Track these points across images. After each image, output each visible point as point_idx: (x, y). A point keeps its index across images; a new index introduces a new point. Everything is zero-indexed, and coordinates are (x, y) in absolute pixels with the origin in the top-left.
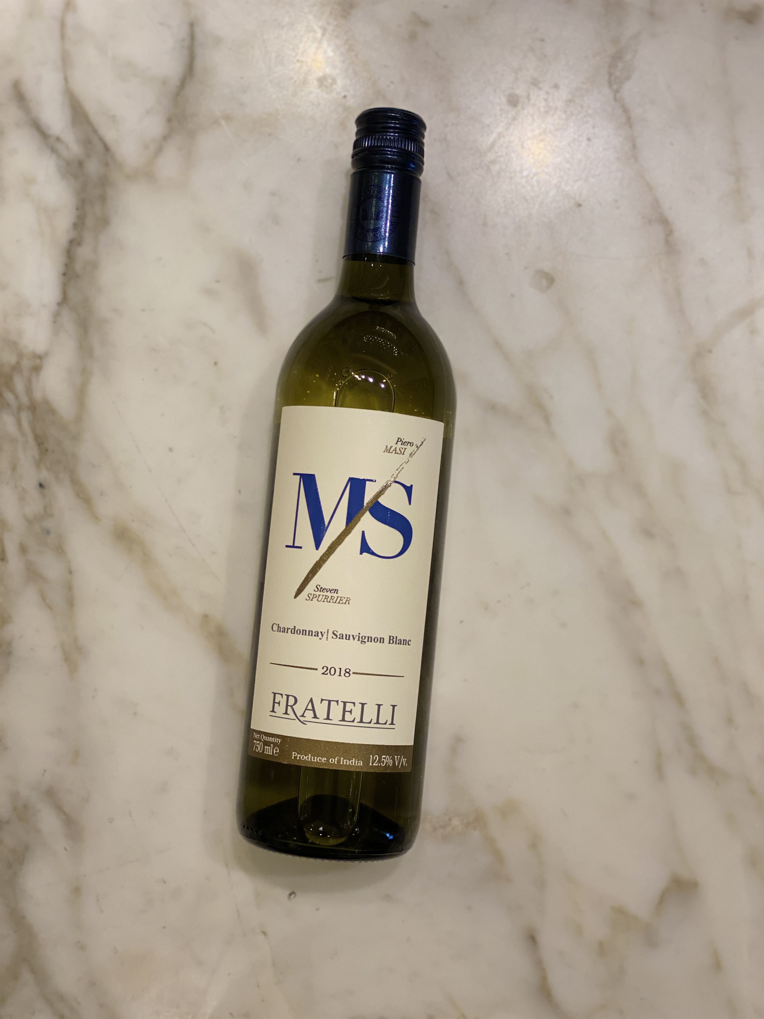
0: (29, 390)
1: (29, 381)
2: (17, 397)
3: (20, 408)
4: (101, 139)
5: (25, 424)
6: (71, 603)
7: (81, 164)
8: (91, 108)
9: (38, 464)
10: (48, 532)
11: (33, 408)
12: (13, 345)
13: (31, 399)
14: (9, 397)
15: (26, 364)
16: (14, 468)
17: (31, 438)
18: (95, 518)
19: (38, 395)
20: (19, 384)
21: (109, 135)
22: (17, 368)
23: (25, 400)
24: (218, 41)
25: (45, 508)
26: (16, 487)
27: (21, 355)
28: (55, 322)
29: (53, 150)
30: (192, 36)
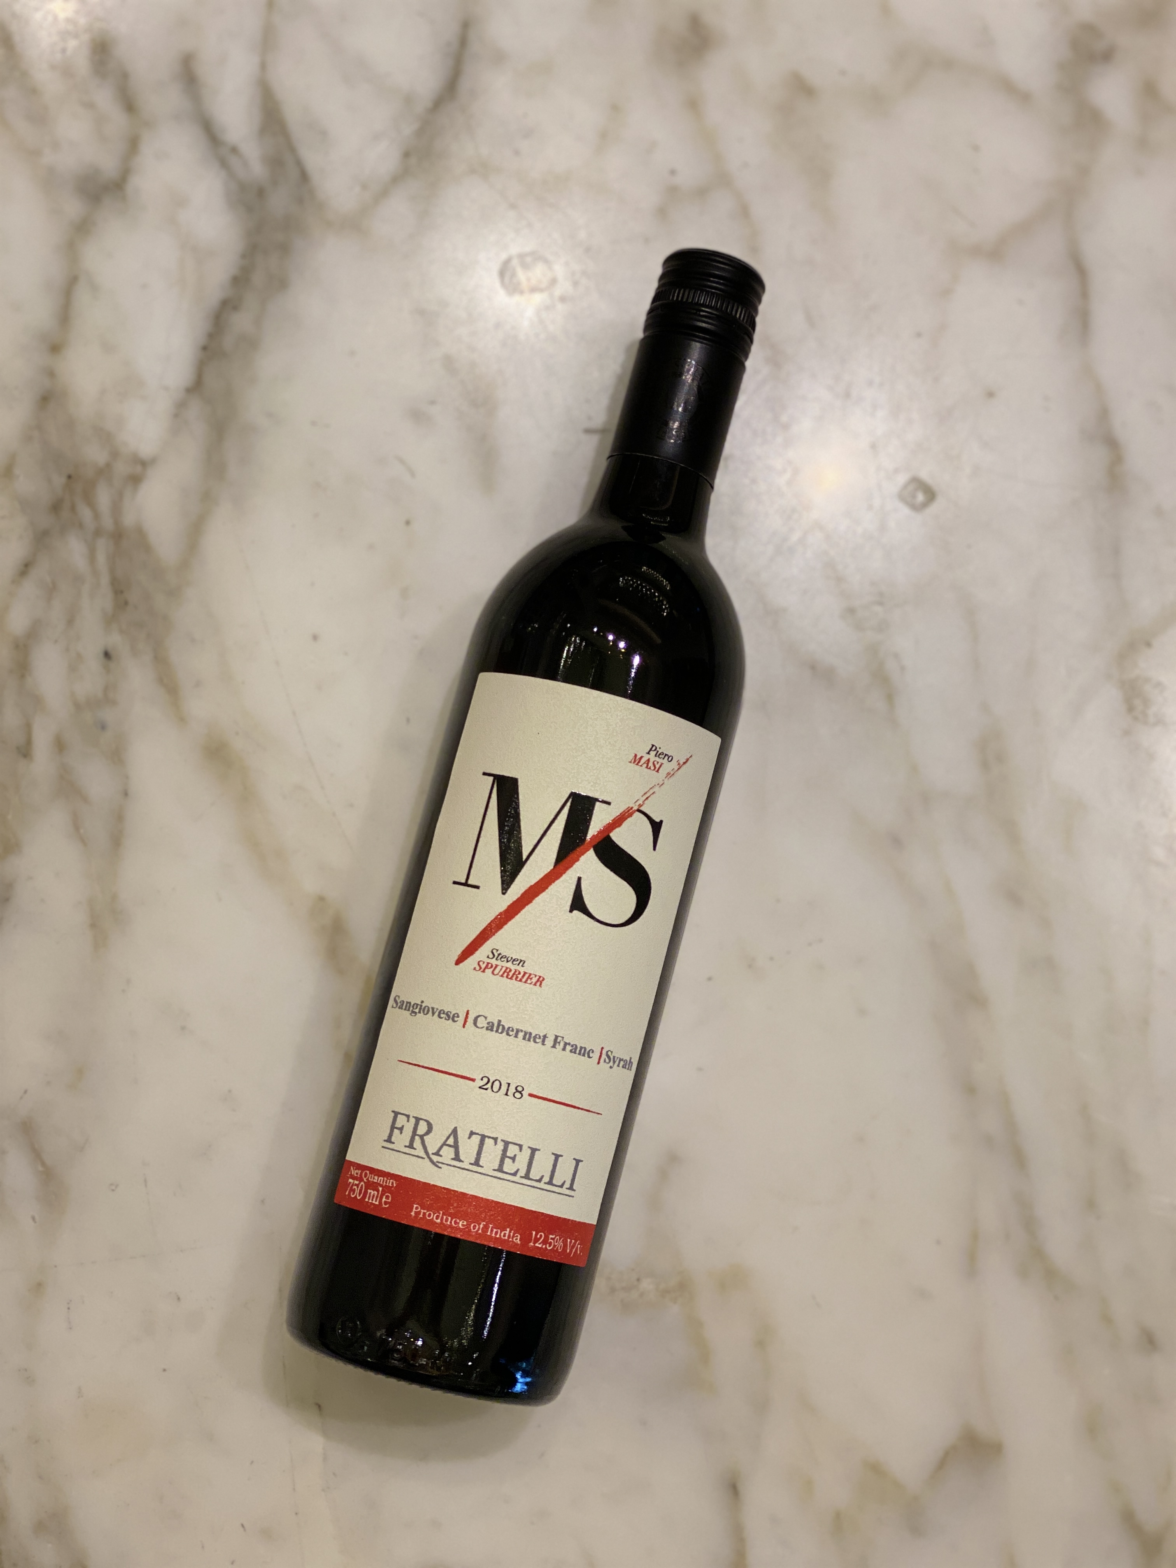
0: (117, 509)
1: (121, 495)
2: (97, 516)
3: (98, 532)
4: (299, 163)
5: (101, 559)
6: (117, 840)
7: (261, 193)
8: (292, 114)
9: (109, 621)
10: (103, 727)
11: (118, 536)
12: (105, 437)
13: (117, 522)
14: (86, 514)
15: (121, 469)
16: (70, 622)
17: (105, 580)
18: (181, 719)
19: (129, 519)
20: (104, 497)
21: (312, 159)
22: (104, 472)
23: (108, 523)
24: (499, 58)
25: (106, 689)
26: (67, 650)
27: (115, 454)
28: (176, 416)
29: (224, 164)
30: (463, 42)
